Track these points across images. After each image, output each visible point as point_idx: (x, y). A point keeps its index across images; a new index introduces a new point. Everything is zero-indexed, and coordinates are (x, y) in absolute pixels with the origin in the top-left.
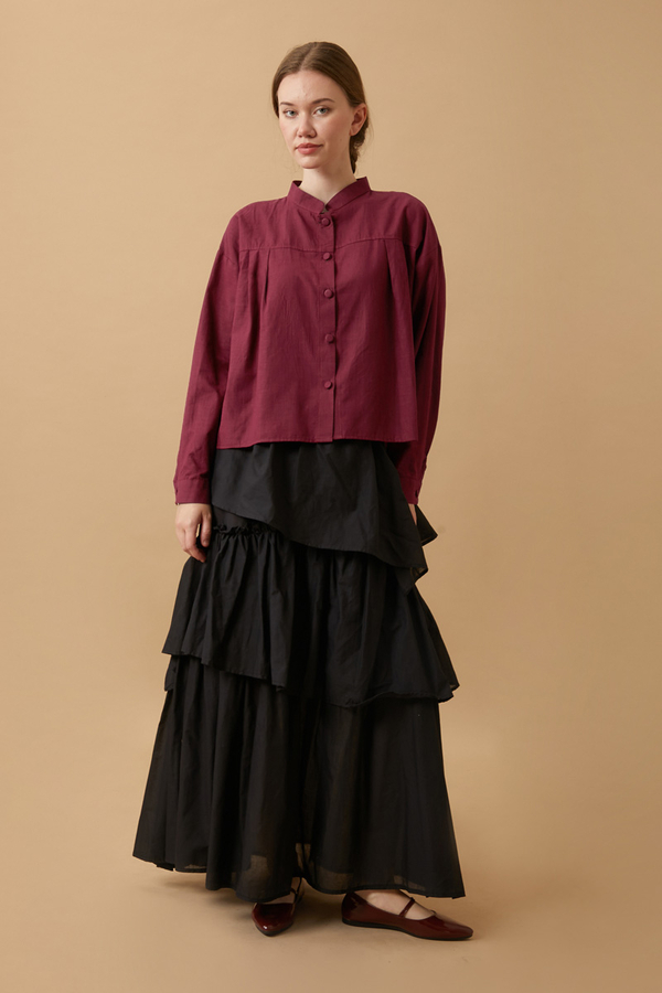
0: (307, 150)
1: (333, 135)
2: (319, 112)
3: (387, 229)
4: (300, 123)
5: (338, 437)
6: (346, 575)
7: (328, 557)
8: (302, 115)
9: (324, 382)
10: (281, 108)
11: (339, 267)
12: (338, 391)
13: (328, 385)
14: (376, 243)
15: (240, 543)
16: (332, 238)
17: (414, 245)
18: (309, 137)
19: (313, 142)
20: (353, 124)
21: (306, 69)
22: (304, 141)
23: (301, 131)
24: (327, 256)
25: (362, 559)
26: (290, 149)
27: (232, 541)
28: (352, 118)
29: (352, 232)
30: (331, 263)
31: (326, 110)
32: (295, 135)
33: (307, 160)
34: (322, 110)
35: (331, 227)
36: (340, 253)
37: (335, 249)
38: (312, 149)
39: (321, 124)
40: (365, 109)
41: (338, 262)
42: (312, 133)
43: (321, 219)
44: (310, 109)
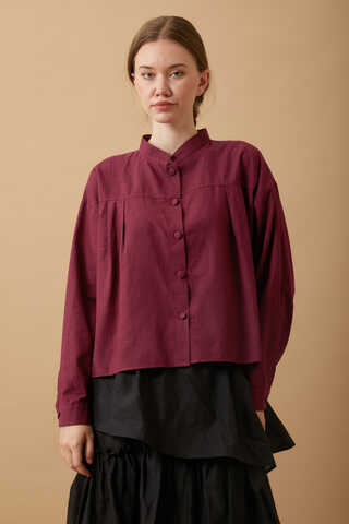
1: (185, 96)
2: (174, 76)
3: (226, 176)
4: (158, 83)
5: (194, 361)
7: (195, 465)
8: (160, 77)
9: (179, 313)
11: (186, 211)
12: (192, 320)
13: (183, 316)
14: (217, 189)
16: (178, 186)
17: (251, 187)
18: (166, 96)
19: (170, 100)
20: (200, 86)
22: (162, 99)
23: (159, 91)
24: (175, 201)
28: (198, 82)
29: (197, 179)
30: (179, 208)
31: (180, 74)
32: (153, 94)
33: (161, 116)
34: (177, 73)
35: (178, 174)
36: (187, 198)
37: (181, 195)
38: (165, 106)
39: (177, 85)
40: (208, 74)
41: (185, 206)
42: (169, 93)
43: (168, 169)
44: (167, 74)
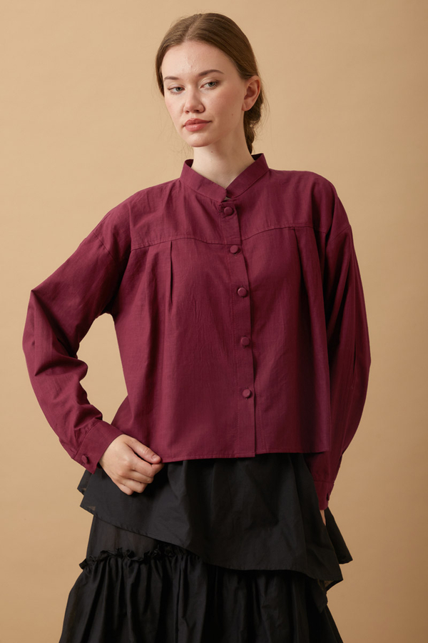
0: (195, 126)
1: (223, 110)
2: (207, 86)
4: (186, 99)
6: (270, 595)
8: (189, 88)
9: (242, 391)
10: (166, 84)
11: (249, 261)
12: (258, 399)
13: (246, 393)
14: (286, 231)
15: (154, 569)
16: (237, 229)
18: (197, 111)
19: (202, 117)
20: (247, 97)
21: (191, 39)
22: (192, 116)
23: (188, 105)
24: (234, 249)
25: (286, 577)
26: (178, 128)
27: (144, 569)
28: (244, 92)
29: (258, 222)
30: (240, 257)
31: (214, 84)
32: (182, 111)
33: (195, 137)
34: (211, 84)
35: (235, 217)
36: (248, 246)
37: (241, 241)
38: (199, 125)
39: (210, 98)
40: (258, 82)
41: (247, 255)
42: (200, 107)
43: (223, 207)
44: (196, 82)
